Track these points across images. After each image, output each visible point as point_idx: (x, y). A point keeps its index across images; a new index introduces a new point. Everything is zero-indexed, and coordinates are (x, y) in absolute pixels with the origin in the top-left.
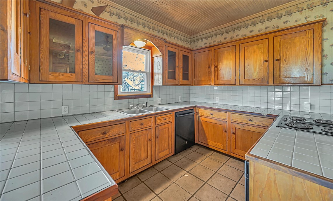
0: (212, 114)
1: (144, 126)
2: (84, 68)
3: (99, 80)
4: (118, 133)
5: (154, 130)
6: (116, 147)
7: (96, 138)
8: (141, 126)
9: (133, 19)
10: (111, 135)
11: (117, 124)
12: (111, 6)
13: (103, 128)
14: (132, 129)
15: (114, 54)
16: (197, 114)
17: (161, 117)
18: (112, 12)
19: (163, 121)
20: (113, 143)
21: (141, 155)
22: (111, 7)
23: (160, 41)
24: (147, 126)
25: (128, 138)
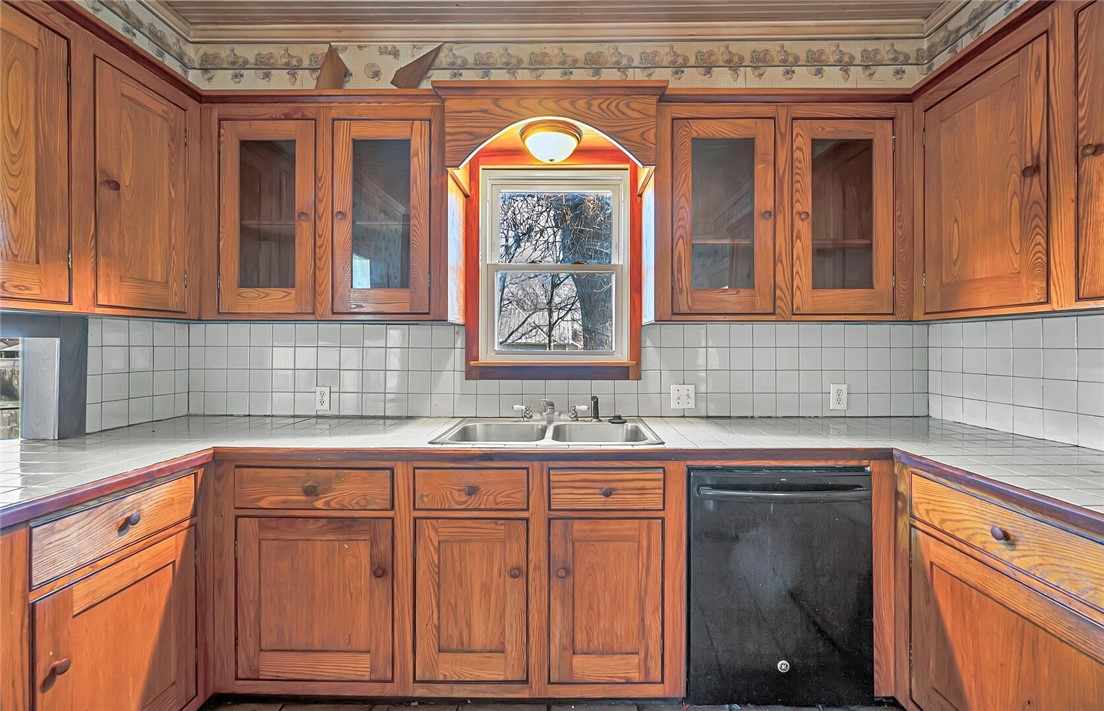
0: (1006, 537)
1: (485, 501)
2: (319, 269)
3: (361, 306)
4: (363, 503)
5: (538, 530)
6: (358, 555)
7: (285, 502)
8: (465, 498)
9: (545, 54)
10: (337, 503)
11: (362, 466)
12: (457, 43)
13: (308, 474)
14: (425, 499)
15: (416, 208)
16: (900, 504)
17: (579, 477)
18: (459, 62)
19: (597, 501)
20: (345, 537)
21: (469, 625)
22: (454, 45)
23: (627, 105)
24: (497, 504)
25: (404, 533)
